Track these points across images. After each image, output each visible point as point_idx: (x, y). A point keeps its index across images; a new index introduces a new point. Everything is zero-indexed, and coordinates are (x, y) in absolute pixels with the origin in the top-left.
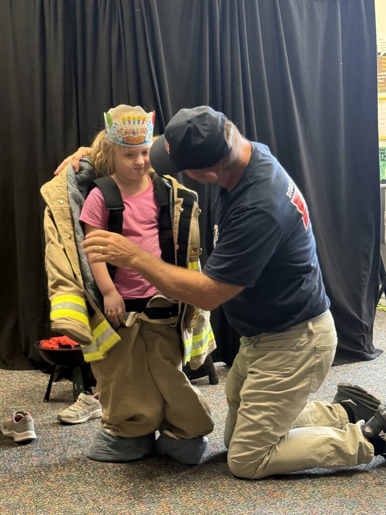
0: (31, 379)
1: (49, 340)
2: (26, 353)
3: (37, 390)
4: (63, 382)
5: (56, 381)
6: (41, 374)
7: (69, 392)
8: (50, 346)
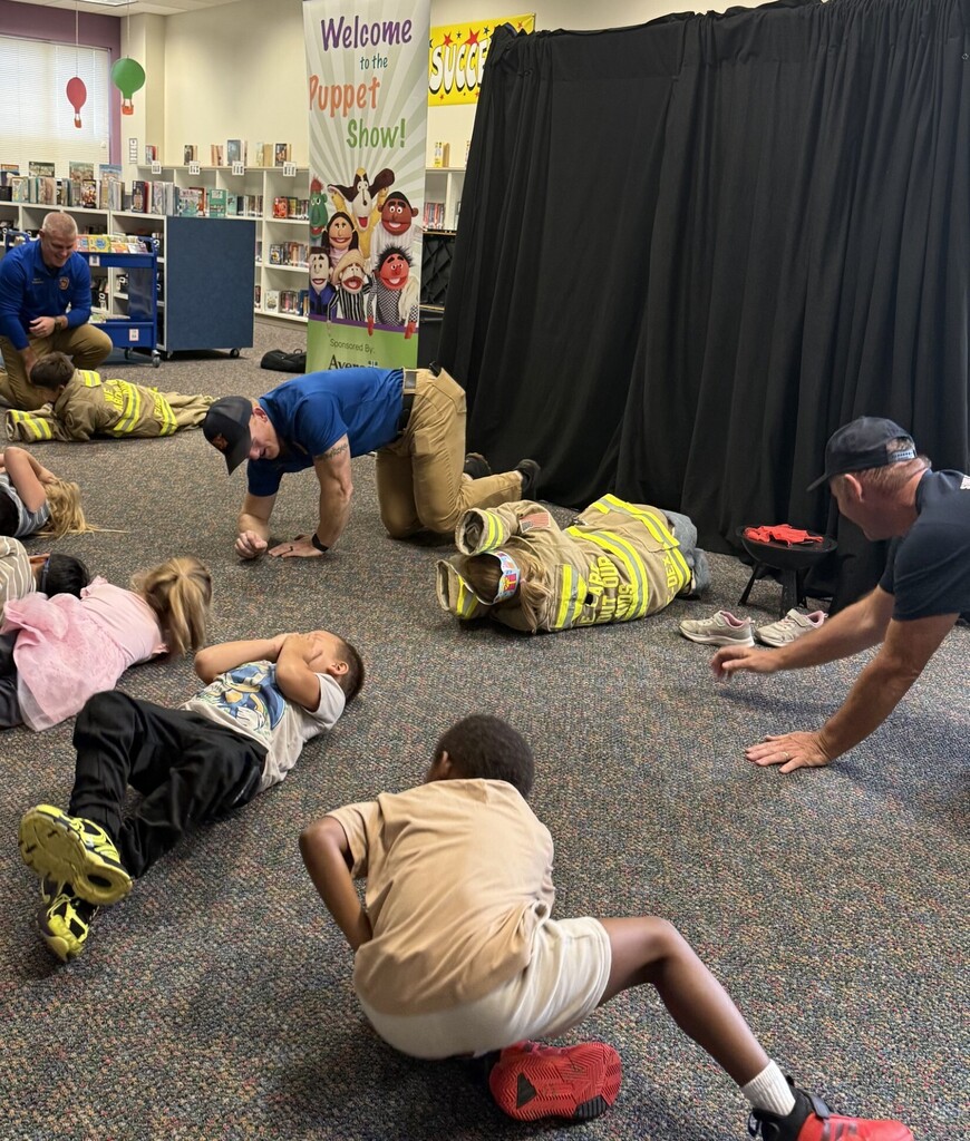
0: (725, 568)
1: (757, 528)
2: (723, 534)
3: (731, 585)
4: (767, 582)
5: (760, 578)
6: (738, 563)
7: (774, 598)
8: (758, 537)
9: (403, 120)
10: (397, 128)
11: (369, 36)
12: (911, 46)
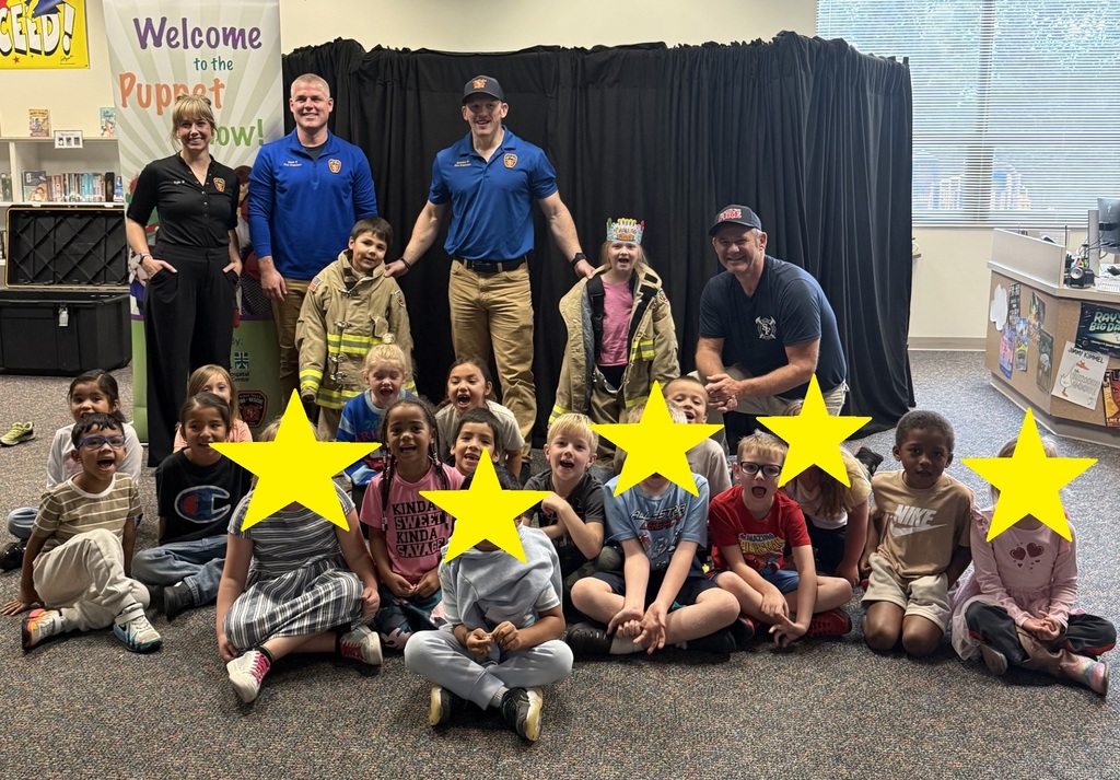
9: (260, 121)
10: (252, 128)
11: (204, 38)
12: (746, 85)
